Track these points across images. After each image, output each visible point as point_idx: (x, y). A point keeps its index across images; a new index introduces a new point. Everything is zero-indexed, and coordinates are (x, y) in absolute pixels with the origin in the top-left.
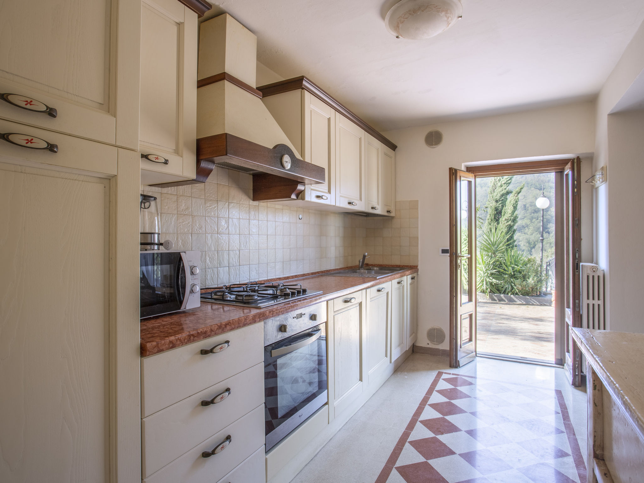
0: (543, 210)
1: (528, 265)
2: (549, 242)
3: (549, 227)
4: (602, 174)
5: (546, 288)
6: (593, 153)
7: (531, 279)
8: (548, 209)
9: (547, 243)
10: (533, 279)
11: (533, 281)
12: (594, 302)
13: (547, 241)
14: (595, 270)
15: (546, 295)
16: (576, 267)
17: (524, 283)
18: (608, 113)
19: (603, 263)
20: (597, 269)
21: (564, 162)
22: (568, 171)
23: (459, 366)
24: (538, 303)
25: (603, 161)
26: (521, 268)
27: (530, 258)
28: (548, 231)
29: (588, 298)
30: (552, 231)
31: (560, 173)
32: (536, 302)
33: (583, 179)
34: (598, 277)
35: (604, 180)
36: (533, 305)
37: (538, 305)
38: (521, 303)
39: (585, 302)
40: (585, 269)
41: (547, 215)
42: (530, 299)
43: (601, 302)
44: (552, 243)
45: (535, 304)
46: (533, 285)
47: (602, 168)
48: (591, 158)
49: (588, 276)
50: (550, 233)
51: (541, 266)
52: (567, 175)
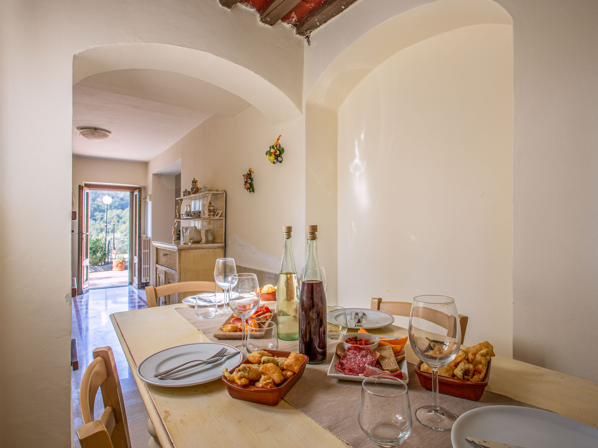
0: (107, 205)
1: (97, 244)
2: (96, 228)
3: (96, 215)
4: (150, 198)
5: (108, 260)
6: (146, 186)
7: (99, 253)
8: (95, 199)
9: (94, 229)
10: (100, 253)
11: (100, 255)
12: (146, 251)
13: (94, 227)
14: (147, 237)
15: (108, 264)
16: (140, 237)
17: (94, 256)
18: (153, 173)
19: (150, 234)
20: (147, 236)
21: (135, 189)
22: (136, 193)
23: (83, 293)
24: (103, 270)
25: (150, 191)
26: (92, 246)
27: (97, 238)
28: (95, 218)
29: (144, 250)
30: (98, 218)
31: (132, 193)
32: (102, 269)
33: (142, 198)
34: (148, 240)
35: (150, 200)
36: (100, 271)
37: (103, 271)
38: (91, 271)
39: (143, 251)
40: (143, 238)
41: (94, 204)
42: (98, 268)
43: (148, 251)
44: (98, 229)
45: (101, 271)
46: (100, 257)
47: (150, 195)
48: (145, 188)
49: (144, 240)
50: (97, 220)
51: (105, 244)
52: (136, 195)
